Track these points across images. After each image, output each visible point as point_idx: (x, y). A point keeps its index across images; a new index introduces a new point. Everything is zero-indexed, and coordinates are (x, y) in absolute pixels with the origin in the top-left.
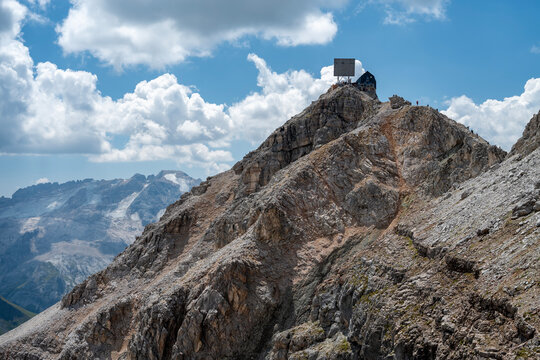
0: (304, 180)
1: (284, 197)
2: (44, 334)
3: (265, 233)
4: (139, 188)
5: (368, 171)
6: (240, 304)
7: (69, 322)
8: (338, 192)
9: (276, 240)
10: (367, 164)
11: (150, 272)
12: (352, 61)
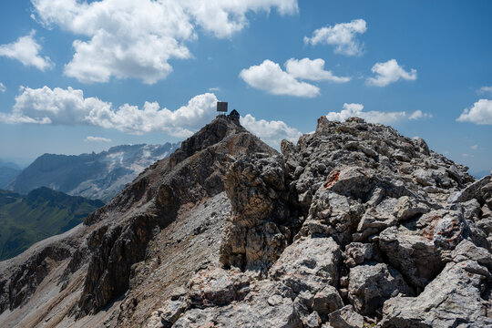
0: (185, 171)
1: (174, 180)
2: (72, 238)
3: (160, 200)
4: (168, 150)
5: (216, 168)
6: (143, 237)
7: (85, 232)
8: (201, 178)
9: (166, 203)
10: (217, 164)
11: (124, 209)
12: (226, 104)
